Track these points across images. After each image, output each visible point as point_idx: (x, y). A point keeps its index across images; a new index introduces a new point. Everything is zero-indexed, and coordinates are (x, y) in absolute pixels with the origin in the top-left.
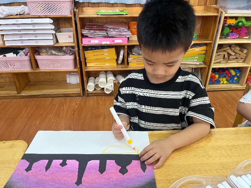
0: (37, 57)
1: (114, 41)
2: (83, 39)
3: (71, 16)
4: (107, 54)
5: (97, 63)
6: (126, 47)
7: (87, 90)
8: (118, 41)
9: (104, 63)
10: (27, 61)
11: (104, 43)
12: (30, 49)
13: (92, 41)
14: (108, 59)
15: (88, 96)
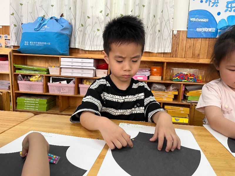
0: (80, 86)
1: (137, 78)
10: (73, 88)
12: (76, 79)
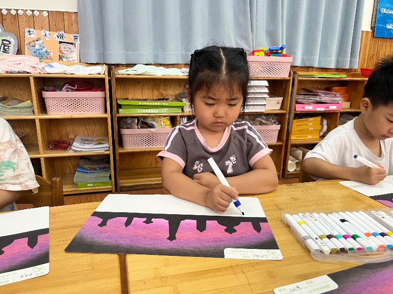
1: (328, 107)
2: (297, 105)
3: (289, 78)
4: (311, 124)
5: (299, 136)
6: (339, 115)
7: (288, 171)
8: (332, 108)
9: (306, 135)
11: (318, 109)
13: (305, 107)
14: (312, 130)
15: (287, 178)
